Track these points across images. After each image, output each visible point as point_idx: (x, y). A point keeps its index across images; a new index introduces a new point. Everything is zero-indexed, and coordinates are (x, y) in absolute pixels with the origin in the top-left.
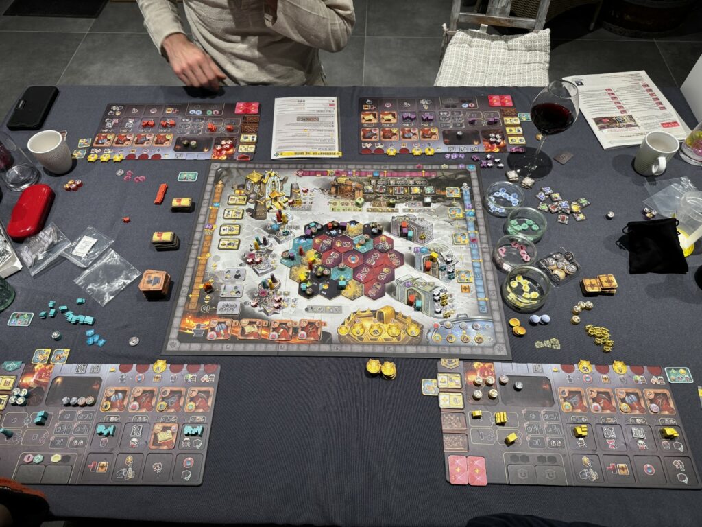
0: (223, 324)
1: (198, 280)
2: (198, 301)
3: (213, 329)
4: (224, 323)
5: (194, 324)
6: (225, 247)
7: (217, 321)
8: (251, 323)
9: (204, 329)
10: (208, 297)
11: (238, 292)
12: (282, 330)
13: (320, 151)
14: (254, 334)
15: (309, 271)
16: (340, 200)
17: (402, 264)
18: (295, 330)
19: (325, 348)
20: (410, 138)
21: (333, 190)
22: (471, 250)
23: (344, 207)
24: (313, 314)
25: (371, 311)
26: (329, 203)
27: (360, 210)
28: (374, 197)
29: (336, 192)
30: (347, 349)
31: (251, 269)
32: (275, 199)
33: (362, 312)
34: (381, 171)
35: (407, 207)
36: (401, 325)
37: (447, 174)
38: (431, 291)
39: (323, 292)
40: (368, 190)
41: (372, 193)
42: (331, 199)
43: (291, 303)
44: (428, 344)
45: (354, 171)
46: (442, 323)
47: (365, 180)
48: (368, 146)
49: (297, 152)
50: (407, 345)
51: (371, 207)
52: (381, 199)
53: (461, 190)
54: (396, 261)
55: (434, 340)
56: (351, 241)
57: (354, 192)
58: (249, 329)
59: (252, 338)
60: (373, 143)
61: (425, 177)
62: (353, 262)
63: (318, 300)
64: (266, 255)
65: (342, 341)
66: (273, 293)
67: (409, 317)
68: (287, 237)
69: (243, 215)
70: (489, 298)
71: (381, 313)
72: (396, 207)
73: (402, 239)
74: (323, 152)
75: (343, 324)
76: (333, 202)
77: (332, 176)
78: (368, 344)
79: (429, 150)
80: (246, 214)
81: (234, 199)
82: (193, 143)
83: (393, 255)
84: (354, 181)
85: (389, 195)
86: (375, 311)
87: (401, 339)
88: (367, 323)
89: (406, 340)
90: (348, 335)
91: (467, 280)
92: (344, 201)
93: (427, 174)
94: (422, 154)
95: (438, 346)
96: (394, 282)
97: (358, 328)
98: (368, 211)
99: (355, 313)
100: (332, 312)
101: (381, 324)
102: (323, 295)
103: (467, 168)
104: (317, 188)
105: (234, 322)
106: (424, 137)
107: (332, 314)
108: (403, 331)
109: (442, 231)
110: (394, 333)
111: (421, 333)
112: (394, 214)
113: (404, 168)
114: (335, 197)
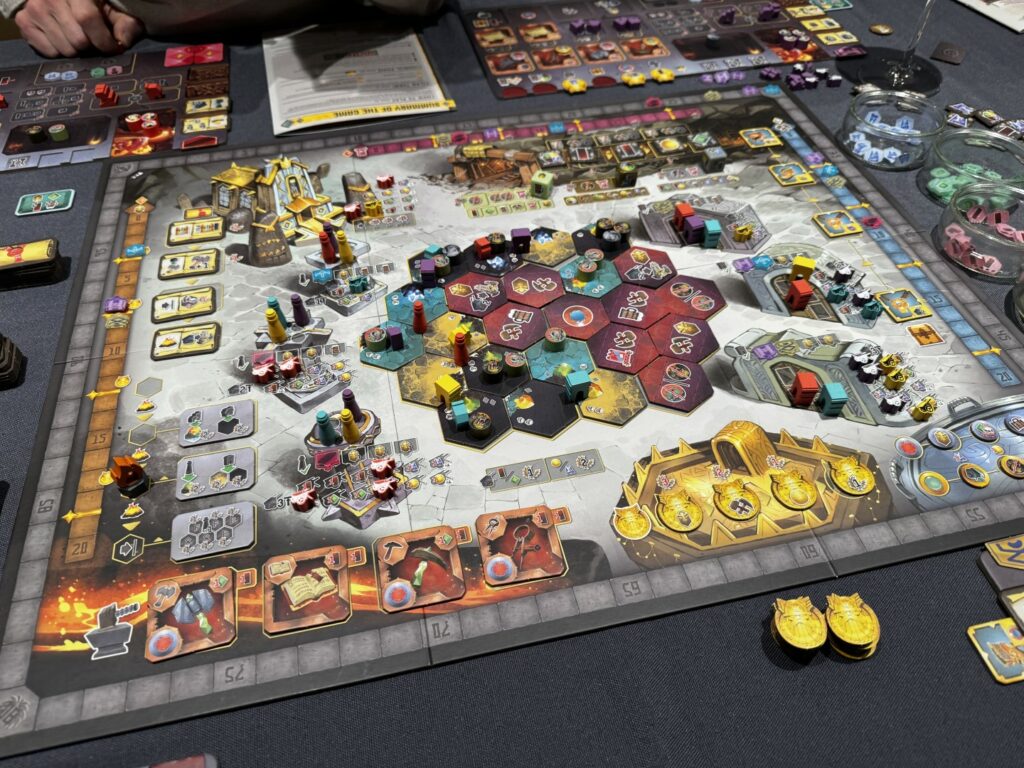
0: (201, 592)
1: (94, 460)
2: (100, 530)
3: (164, 618)
4: (205, 585)
5: (92, 612)
6: (174, 350)
7: (175, 584)
8: (302, 568)
9: (130, 625)
10: (133, 509)
11: (241, 472)
12: (423, 566)
13: (399, 105)
14: (323, 603)
15: (460, 370)
16: (485, 193)
17: (720, 305)
18: (471, 557)
19: (594, 598)
20: (605, 58)
21: (460, 173)
22: (880, 244)
23: (503, 204)
24: (513, 493)
25: (694, 446)
26: (459, 202)
27: (548, 205)
28: (572, 174)
29: (470, 175)
30: (669, 584)
31: (271, 396)
32: (307, 214)
33: (665, 454)
34: (568, 123)
35: (665, 181)
36: (806, 469)
37: (727, 108)
38: (838, 358)
39: (521, 420)
40: (550, 160)
41: (565, 166)
42: (463, 192)
43: (428, 472)
44: (915, 508)
45: (500, 130)
46: (923, 437)
47: (536, 143)
48: (516, 81)
49: (338, 111)
50: (855, 526)
51: (574, 193)
52: (591, 173)
53: (777, 133)
54: (700, 302)
55: (927, 491)
56: (556, 276)
57: (516, 169)
58: (300, 590)
59: (320, 619)
60: (523, 75)
61: (677, 120)
62: (581, 324)
63: (516, 447)
64: (311, 350)
65: (643, 558)
66: (361, 452)
67: (819, 440)
68: (365, 294)
69: (217, 261)
70: (999, 346)
71: (725, 447)
72: (637, 186)
73: (687, 249)
74: (404, 104)
75: (623, 502)
76: (468, 198)
77: (446, 146)
78: (733, 551)
79: (661, 72)
80: (226, 259)
81: (186, 230)
82: (57, 129)
83: (686, 287)
84: (507, 148)
85: (607, 164)
86: (708, 443)
87: (830, 513)
88: (701, 484)
89: (845, 512)
90: (653, 534)
91: (917, 311)
92: (496, 191)
93: (681, 114)
94: (648, 81)
95: (950, 506)
96: (720, 353)
97: (676, 506)
98: (570, 203)
99: (646, 461)
100: (573, 473)
101: (745, 479)
102: (524, 428)
103: (763, 93)
104: (416, 174)
105: (241, 574)
106: (636, 54)
107: (574, 480)
108: (821, 487)
109: (783, 216)
110: (800, 497)
111: (879, 478)
112: (641, 200)
113: (618, 109)
114: (470, 187)
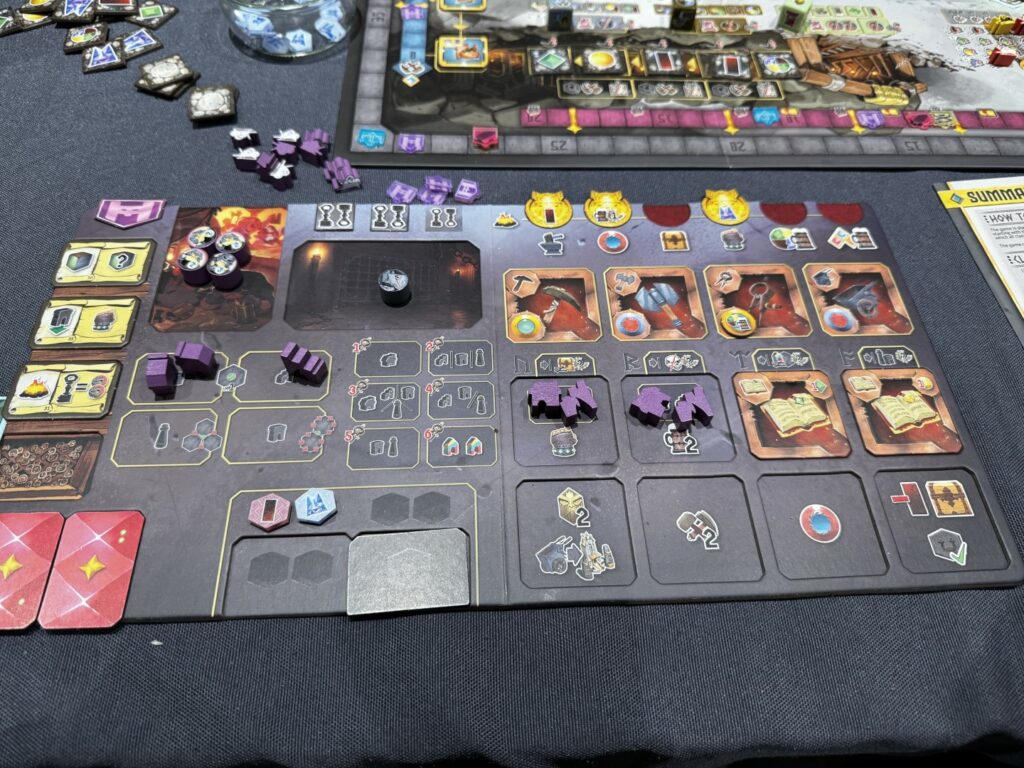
20: (647, 282)
21: (903, 64)
26: (896, 28)
29: (890, 61)
35: (627, 17)
42: (895, 39)
45: (858, 129)
47: (799, 97)
48: (841, 237)
51: (749, 19)
53: (430, 61)
57: (826, 59)
61: (567, 106)
77: (937, 111)
79: (550, 216)
84: (842, 94)
92: (852, 34)
93: (558, 117)
94: (584, 198)
98: (756, 8)
103: (390, 135)
104: (963, 72)
114: (886, 45)
